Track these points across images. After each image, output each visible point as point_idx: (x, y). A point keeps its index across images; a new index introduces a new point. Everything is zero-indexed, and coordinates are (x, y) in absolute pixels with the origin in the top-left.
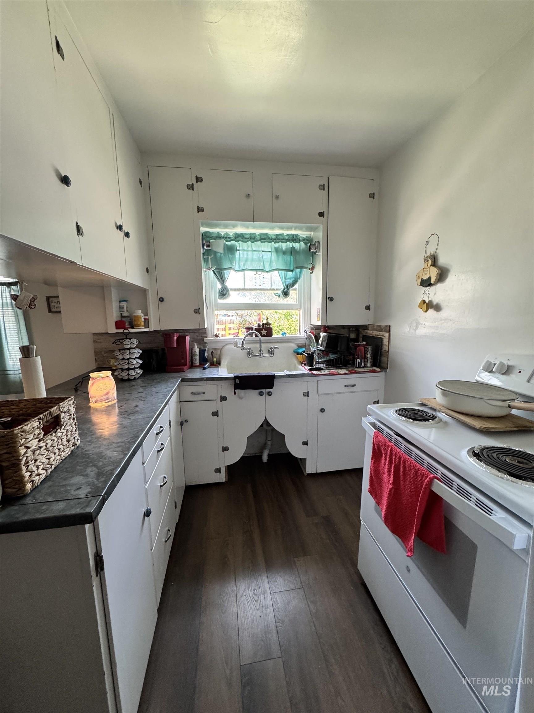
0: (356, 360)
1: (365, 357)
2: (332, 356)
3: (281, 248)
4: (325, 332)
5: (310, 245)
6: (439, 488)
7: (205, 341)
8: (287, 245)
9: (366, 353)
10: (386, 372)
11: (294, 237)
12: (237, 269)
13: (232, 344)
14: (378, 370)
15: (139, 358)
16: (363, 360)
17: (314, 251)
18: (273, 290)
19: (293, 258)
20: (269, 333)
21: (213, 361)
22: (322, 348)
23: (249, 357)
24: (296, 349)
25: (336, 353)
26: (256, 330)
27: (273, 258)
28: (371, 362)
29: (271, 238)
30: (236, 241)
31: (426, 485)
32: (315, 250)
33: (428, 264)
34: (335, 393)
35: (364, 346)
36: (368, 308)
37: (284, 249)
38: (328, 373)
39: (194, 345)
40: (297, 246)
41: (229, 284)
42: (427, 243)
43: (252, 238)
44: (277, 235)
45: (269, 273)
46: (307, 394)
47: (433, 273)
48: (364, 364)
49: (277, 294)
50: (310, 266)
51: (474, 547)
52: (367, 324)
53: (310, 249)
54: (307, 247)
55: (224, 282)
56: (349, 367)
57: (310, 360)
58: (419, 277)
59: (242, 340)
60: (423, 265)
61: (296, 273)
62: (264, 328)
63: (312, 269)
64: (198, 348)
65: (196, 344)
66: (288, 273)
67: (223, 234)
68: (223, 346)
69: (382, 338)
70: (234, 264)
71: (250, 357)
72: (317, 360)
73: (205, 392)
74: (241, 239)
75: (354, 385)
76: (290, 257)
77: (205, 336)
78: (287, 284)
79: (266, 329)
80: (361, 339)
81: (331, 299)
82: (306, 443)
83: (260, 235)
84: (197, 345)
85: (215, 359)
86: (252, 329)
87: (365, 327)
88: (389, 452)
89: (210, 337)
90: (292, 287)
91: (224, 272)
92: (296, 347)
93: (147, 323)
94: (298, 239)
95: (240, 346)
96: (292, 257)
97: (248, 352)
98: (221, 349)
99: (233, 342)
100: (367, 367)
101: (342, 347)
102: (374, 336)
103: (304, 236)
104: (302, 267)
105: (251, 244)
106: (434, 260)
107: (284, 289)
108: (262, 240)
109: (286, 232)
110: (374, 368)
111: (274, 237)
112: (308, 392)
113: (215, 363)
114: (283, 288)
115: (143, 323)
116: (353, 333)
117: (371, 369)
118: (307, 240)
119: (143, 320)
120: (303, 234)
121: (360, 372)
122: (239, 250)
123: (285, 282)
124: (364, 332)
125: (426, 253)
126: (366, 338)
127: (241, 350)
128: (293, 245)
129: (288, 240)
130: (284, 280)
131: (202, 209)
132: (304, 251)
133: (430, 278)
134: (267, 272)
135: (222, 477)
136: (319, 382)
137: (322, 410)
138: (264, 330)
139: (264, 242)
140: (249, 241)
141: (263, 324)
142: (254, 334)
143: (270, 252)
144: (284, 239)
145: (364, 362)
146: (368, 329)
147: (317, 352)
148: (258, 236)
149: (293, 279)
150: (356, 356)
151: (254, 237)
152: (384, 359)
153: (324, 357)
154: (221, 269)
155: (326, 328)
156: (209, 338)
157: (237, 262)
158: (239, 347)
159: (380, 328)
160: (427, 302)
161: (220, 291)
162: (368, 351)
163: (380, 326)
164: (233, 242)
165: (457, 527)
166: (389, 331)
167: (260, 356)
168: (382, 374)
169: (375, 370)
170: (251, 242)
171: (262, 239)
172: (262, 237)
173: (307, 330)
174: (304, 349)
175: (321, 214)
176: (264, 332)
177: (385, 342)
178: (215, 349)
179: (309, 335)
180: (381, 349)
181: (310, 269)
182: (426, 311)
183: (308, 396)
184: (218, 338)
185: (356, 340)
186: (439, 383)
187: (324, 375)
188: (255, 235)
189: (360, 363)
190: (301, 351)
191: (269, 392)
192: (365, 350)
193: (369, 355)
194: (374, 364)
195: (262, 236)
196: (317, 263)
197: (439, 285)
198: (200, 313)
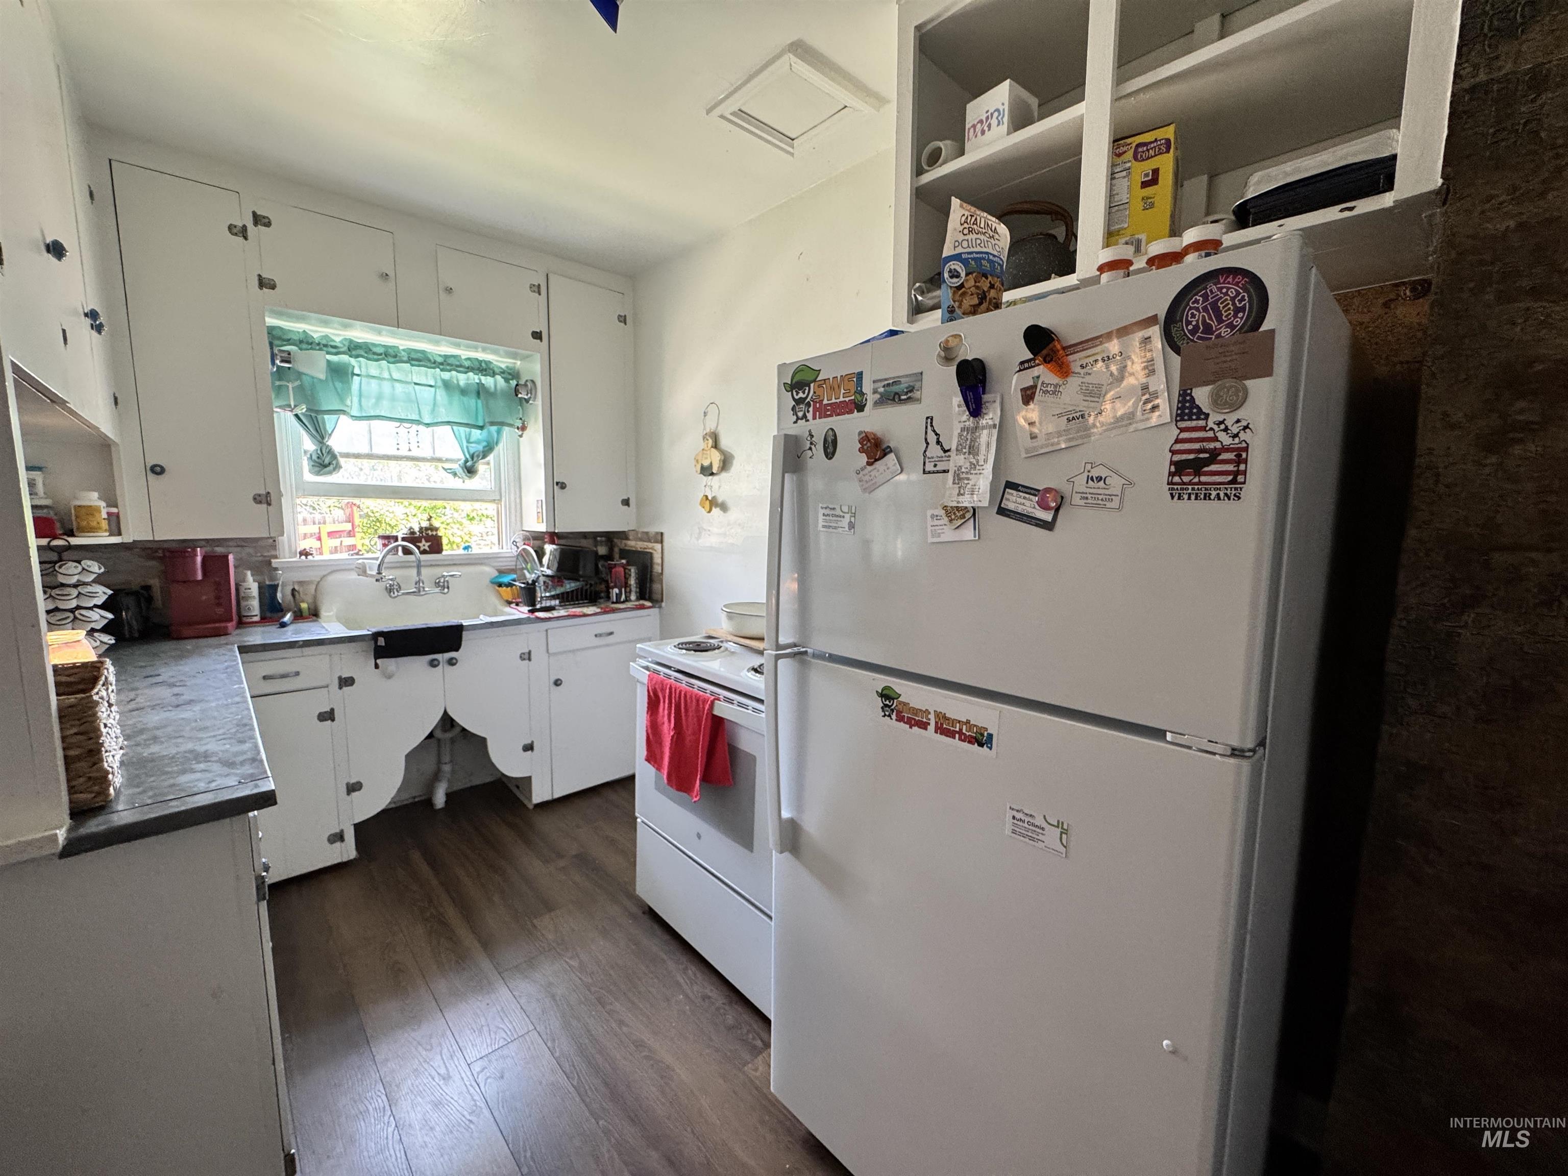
0: (611, 590)
1: (627, 585)
2: (570, 586)
3: (455, 382)
4: (552, 542)
5: (517, 385)
6: (722, 710)
7: (274, 565)
8: (468, 379)
9: (627, 577)
10: (660, 607)
11: (483, 365)
12: (355, 412)
13: (353, 569)
14: (648, 604)
15: (103, 607)
16: (623, 590)
17: (526, 397)
18: (439, 460)
19: (483, 404)
20: (436, 546)
21: (300, 610)
22: (549, 572)
23: (393, 596)
24: (497, 577)
25: (577, 580)
26: (404, 539)
27: (438, 397)
28: (636, 592)
29: (433, 361)
30: (351, 356)
31: (708, 709)
32: (527, 395)
33: (707, 444)
34: (578, 650)
35: (623, 566)
36: (626, 502)
37: (462, 383)
38: (566, 614)
39: (245, 575)
40: (488, 381)
41: (336, 443)
42: (705, 414)
43: (390, 355)
44: (446, 357)
45: (430, 429)
46: (527, 656)
47: (715, 458)
48: (626, 597)
49: (450, 469)
50: (519, 424)
51: (754, 758)
52: (626, 530)
53: (517, 392)
54: (510, 388)
55: (323, 438)
56: (600, 603)
57: (529, 595)
58: (697, 461)
59: (378, 562)
60: (702, 445)
61: (489, 432)
62: (423, 537)
63: (523, 428)
64: (254, 581)
65: (249, 573)
66: (474, 431)
67: (315, 336)
68: (324, 576)
69: (651, 554)
70: (348, 402)
71: (396, 597)
72: (543, 595)
73: (298, 672)
74: (362, 353)
75: (611, 633)
76: (476, 402)
77: (273, 553)
78: (472, 452)
79: (428, 539)
80: (617, 556)
81: (562, 486)
82: (529, 748)
83: (409, 351)
84: (252, 575)
85: (304, 606)
86: (396, 539)
87: (623, 535)
88: (668, 691)
89: (287, 554)
90: (482, 459)
91: (323, 419)
92: (496, 574)
93: (115, 524)
94: (490, 369)
95: (374, 572)
96: (479, 402)
97: (390, 585)
98: (319, 582)
99: (353, 567)
100: (630, 601)
101: (586, 568)
102: (639, 549)
103: (503, 366)
104: (502, 424)
105: (389, 368)
106: (715, 440)
107: (466, 461)
108: (413, 362)
109: (465, 354)
110: (642, 602)
111: (440, 360)
112: (530, 653)
113: (306, 613)
114: (464, 459)
115: (104, 524)
116: (602, 545)
117: (637, 603)
118: (510, 374)
119: (104, 516)
120: (500, 361)
121: (620, 609)
122: (358, 375)
123: (467, 447)
124: (621, 544)
125: (704, 429)
126: (624, 553)
127: (377, 580)
128: (480, 380)
129: (469, 369)
130: (465, 444)
131: (272, 283)
132: (504, 393)
133: (711, 465)
134: (428, 425)
135: (348, 851)
136: (549, 631)
137: (557, 683)
138: (423, 540)
139: (419, 366)
140: (383, 359)
141: (421, 529)
142: (400, 549)
143: (431, 386)
144: (461, 366)
145: (625, 592)
146: (627, 539)
147: (542, 579)
148: (403, 353)
149: (485, 444)
150: (612, 582)
151: (393, 354)
152: (656, 586)
153: (554, 588)
154: (318, 412)
155: (553, 537)
156: (284, 559)
157: (356, 400)
158: (372, 576)
159: (647, 537)
160: (710, 498)
161: (314, 457)
162: (630, 575)
163: (647, 533)
164: (344, 358)
165: (738, 749)
166: (662, 542)
167: (417, 593)
168: (655, 611)
169: (643, 605)
170: (388, 362)
171: (413, 359)
172: (413, 355)
173: (517, 540)
174: (514, 576)
175: (537, 335)
176: (424, 545)
177: (657, 559)
178: (301, 583)
179: (524, 550)
180: (651, 572)
181: (518, 428)
182: (709, 512)
183: (530, 659)
184: (310, 557)
185: (609, 557)
186: (725, 606)
187: (558, 618)
188: (396, 350)
189: (619, 596)
190: (506, 579)
191: (452, 659)
192: (625, 573)
193: (632, 581)
194: (642, 596)
195: (412, 353)
196: (533, 420)
197: (724, 475)
198: (269, 504)
